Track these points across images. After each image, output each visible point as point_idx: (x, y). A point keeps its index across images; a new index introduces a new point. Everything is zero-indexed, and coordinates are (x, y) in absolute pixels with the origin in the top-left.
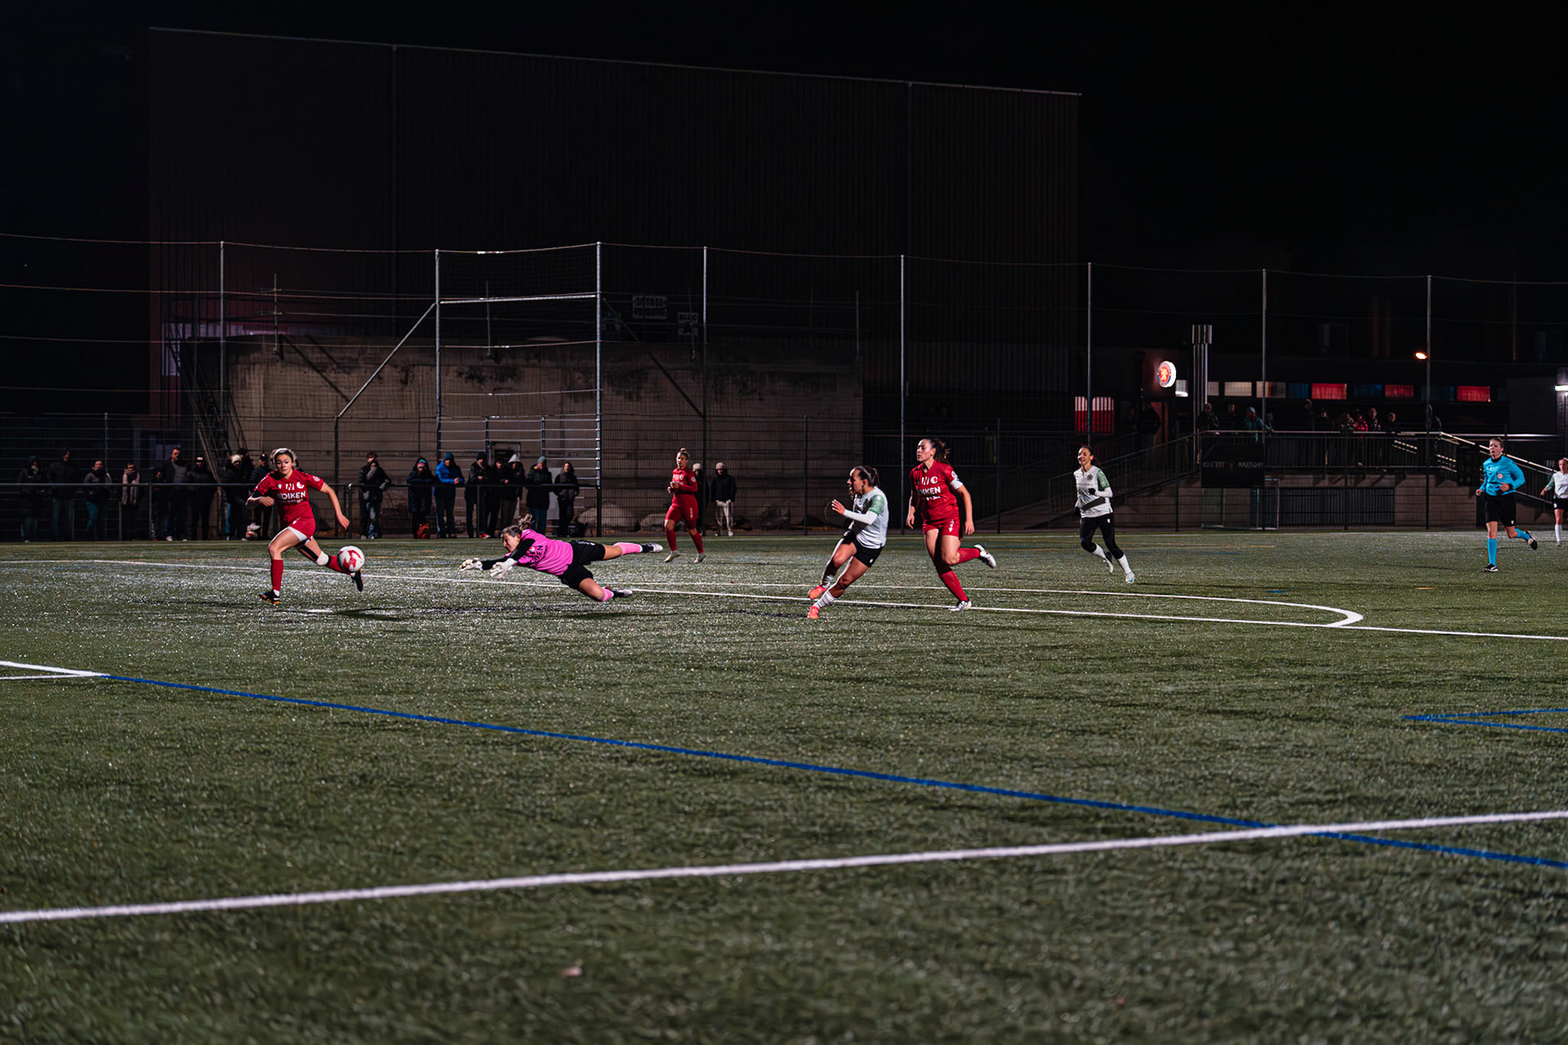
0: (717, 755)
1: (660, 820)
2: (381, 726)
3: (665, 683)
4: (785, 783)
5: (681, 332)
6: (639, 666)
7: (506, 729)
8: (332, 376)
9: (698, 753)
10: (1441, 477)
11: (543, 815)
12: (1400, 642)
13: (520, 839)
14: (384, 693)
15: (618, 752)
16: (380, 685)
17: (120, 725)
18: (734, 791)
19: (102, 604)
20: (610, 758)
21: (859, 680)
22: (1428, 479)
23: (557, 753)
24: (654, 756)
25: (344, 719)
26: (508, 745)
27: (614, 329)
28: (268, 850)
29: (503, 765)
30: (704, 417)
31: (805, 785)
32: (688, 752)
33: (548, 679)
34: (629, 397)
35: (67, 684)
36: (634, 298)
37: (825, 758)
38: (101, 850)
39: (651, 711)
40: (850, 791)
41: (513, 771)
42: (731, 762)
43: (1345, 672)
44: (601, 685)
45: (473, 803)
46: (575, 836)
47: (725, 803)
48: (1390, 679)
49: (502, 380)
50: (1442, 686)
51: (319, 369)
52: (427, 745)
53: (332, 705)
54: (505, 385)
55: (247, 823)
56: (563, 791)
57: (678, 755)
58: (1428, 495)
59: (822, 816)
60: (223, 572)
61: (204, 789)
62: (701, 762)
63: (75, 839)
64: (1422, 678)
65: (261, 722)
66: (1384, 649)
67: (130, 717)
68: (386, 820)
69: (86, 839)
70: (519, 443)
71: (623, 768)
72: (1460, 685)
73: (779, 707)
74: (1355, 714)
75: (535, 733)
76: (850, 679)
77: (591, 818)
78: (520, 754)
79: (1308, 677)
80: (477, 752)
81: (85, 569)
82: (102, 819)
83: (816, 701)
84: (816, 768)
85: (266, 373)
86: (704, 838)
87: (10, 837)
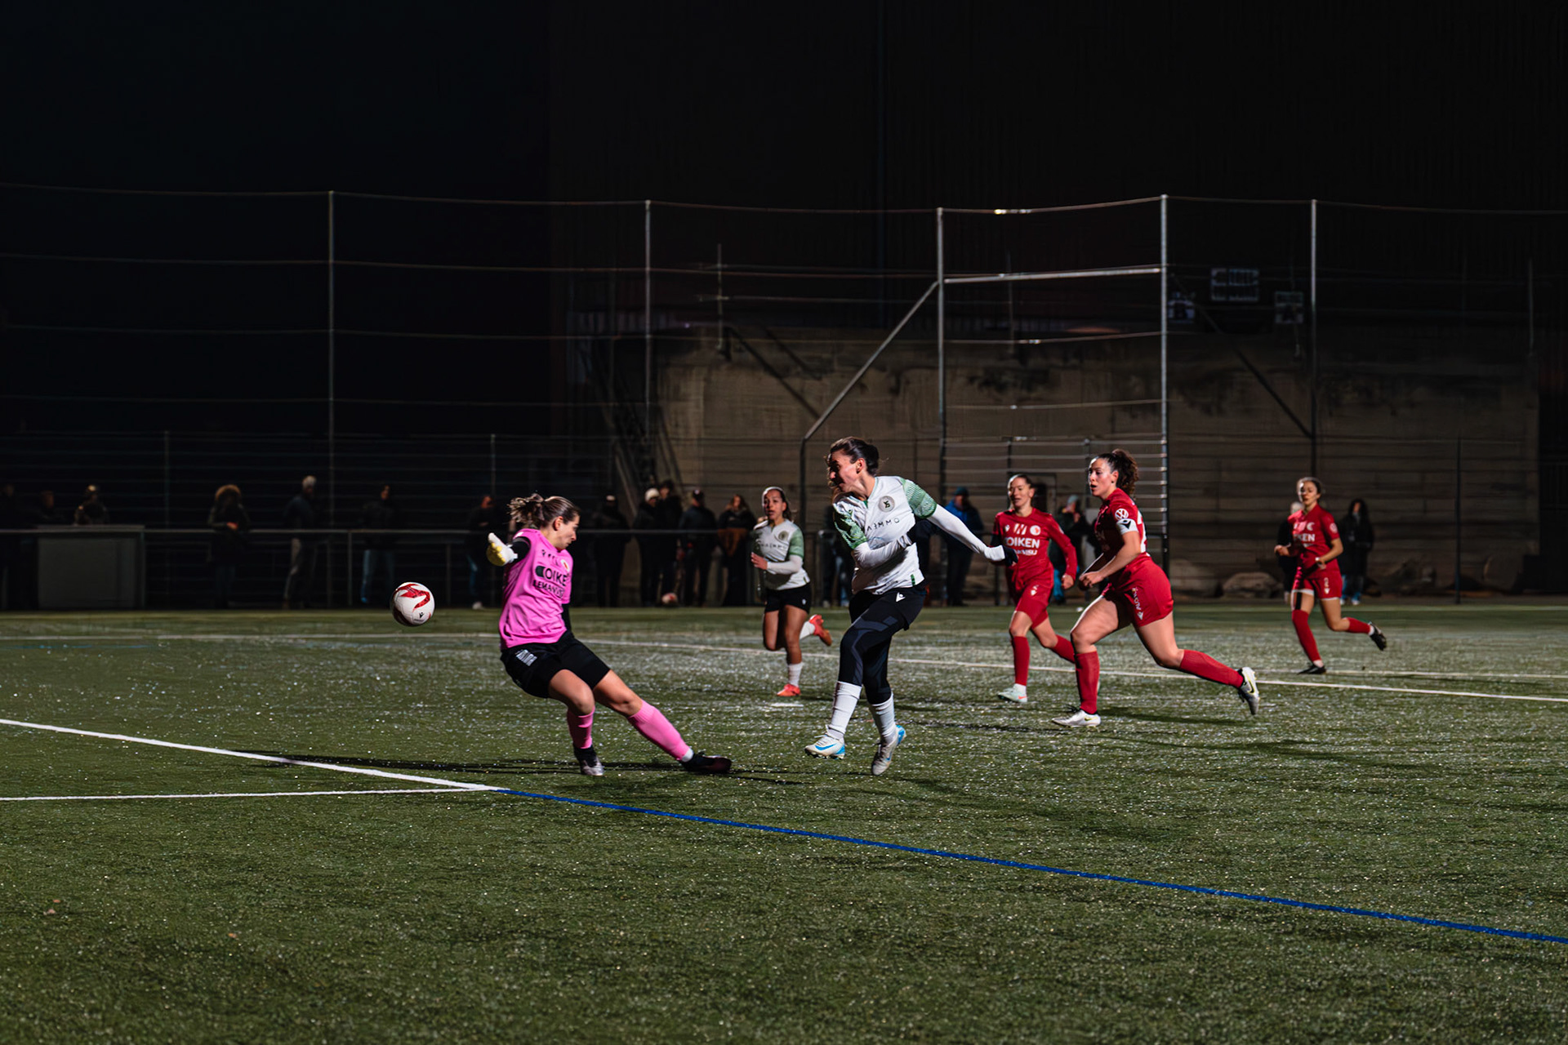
0: (1348, 910)
1: (1273, 1000)
2: (877, 864)
3: (1270, 808)
4: (1446, 950)
5: (1278, 319)
6: (1233, 785)
7: (1050, 870)
8: (795, 383)
9: (1321, 908)
11: (1109, 989)
13: (1078, 1021)
14: (880, 818)
15: (1208, 903)
16: (874, 807)
17: (526, 855)
18: (1377, 961)
19: (494, 693)
20: (1198, 913)
21: (1545, 808)
23: (1124, 906)
24: (1259, 911)
25: (829, 853)
26: (1053, 892)
27: (1185, 316)
28: (736, 1030)
29: (1050, 920)
30: (1312, 436)
31: (1476, 954)
32: (1305, 906)
33: (1105, 802)
34: (1207, 410)
35: (452, 801)
36: (1214, 272)
37: (1502, 917)
38: (511, 1024)
39: (1251, 848)
40: (1540, 963)
41: (1064, 928)
42: (1370, 920)
44: (1179, 811)
45: (1011, 972)
46: (1153, 1018)
47: (1363, 977)
49: (1030, 389)
51: (779, 374)
52: (943, 890)
53: (811, 834)
54: (1033, 395)
55: (704, 993)
56: (1135, 955)
57: (1294, 910)
59: (1502, 998)
60: (653, 650)
61: (643, 946)
62: (1326, 919)
63: (473, 1010)
65: (714, 855)
67: (539, 846)
68: (892, 993)
69: (491, 1011)
70: (1054, 475)
71: (1216, 926)
73: (1433, 846)
75: (1092, 876)
76: (1534, 807)
77: (1177, 993)
78: (1073, 905)
80: (1013, 901)
81: (468, 645)
82: (510, 984)
83: (1484, 837)
84: (1491, 930)
85: (707, 380)
86: (1336, 1028)
87: (391, 1006)
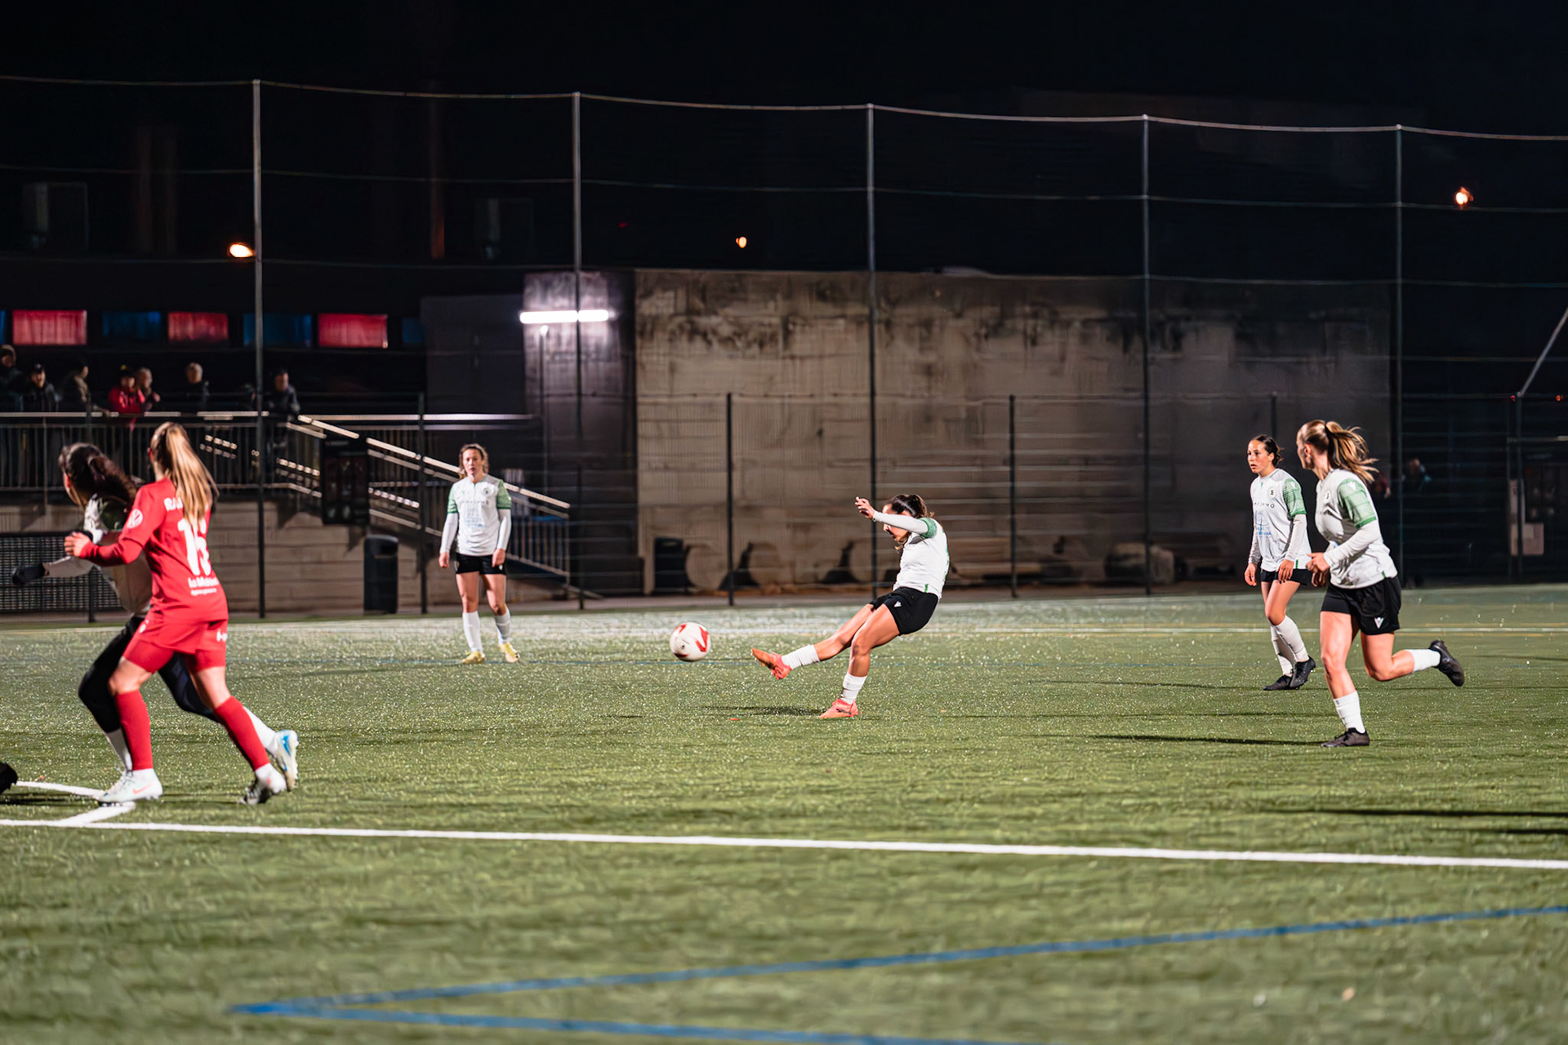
10: (288, 507)
12: (215, 854)
22: (261, 511)
43: (102, 919)
48: (196, 931)
50: (308, 939)
58: (261, 546)
64: (264, 926)
66: (182, 867)
72: (341, 939)
74: (126, 1004)
79: (25, 931)
